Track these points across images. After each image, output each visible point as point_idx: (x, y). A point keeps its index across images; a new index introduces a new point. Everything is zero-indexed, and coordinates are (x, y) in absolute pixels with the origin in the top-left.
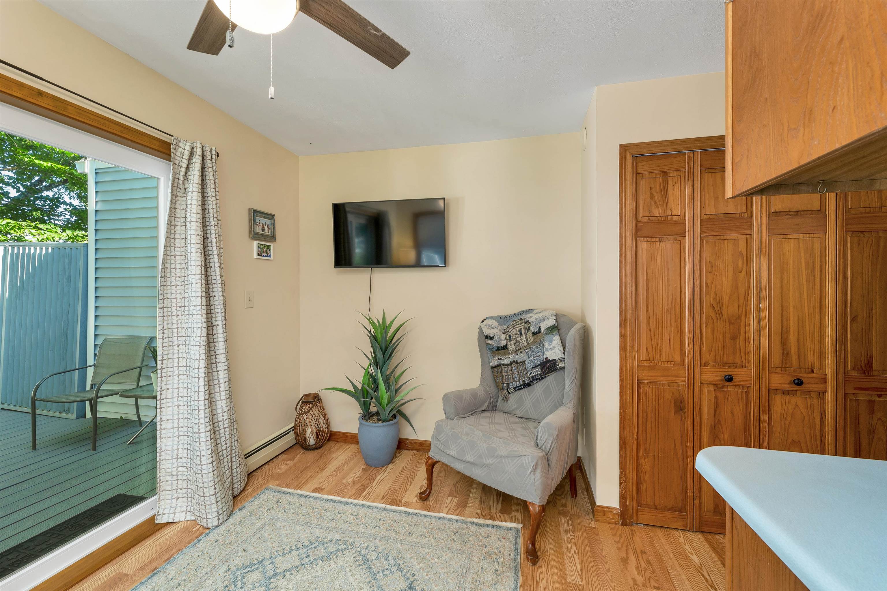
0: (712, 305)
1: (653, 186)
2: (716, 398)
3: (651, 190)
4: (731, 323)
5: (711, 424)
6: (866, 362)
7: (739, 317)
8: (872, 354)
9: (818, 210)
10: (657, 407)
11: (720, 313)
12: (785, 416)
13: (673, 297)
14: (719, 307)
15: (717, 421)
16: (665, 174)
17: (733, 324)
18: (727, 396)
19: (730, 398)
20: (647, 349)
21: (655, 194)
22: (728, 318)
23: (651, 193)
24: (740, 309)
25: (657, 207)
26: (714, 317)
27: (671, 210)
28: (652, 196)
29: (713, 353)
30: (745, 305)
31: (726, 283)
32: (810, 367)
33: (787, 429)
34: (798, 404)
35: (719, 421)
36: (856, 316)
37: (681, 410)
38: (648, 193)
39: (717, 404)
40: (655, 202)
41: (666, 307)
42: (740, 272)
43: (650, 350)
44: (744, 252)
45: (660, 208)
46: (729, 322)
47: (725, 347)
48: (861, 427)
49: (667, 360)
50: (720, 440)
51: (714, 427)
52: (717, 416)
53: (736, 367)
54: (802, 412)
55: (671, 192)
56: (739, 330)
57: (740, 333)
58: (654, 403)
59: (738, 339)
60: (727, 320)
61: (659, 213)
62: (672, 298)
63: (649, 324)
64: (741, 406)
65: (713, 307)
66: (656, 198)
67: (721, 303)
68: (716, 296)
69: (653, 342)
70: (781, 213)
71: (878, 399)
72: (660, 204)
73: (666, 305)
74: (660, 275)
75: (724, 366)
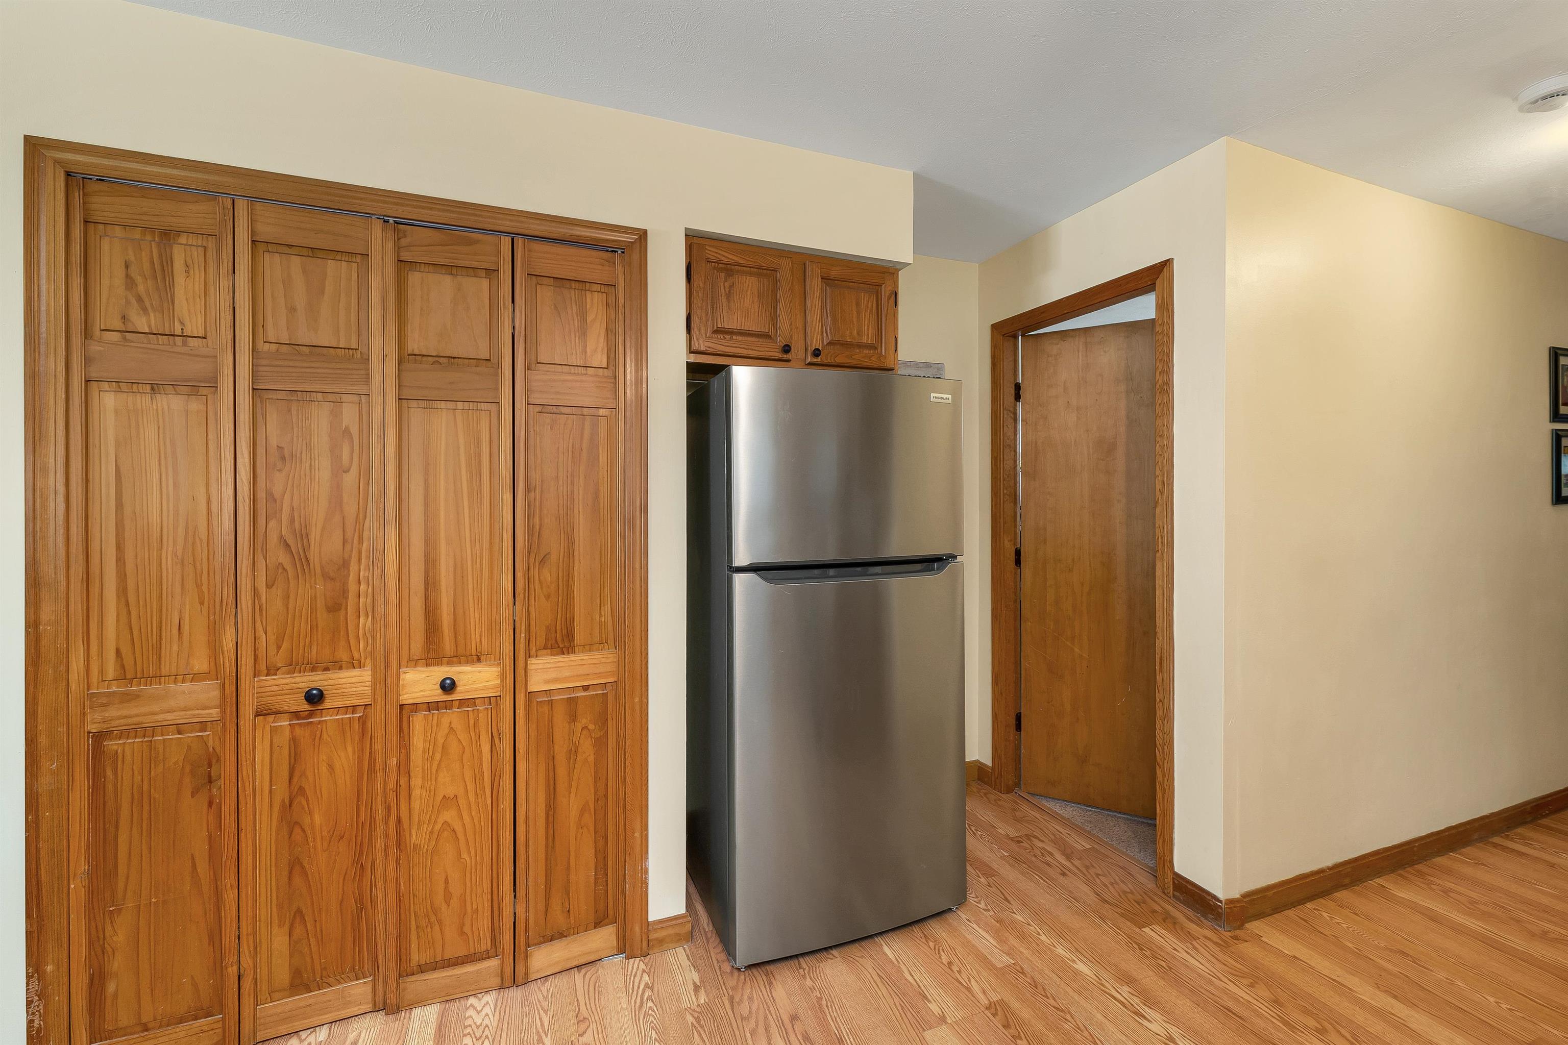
0: (285, 541)
1: (132, 258)
2: (294, 741)
3: (127, 267)
4: (326, 576)
5: (283, 800)
6: (564, 632)
7: (345, 564)
8: (574, 618)
9: (486, 360)
10: (145, 787)
11: (302, 561)
12: (431, 754)
13: (187, 523)
14: (299, 545)
15: (296, 790)
16: (167, 235)
17: (332, 579)
18: (318, 733)
19: (325, 736)
20: (118, 651)
21: (139, 279)
22: (322, 568)
23: (127, 276)
24: (348, 547)
25: (145, 310)
26: (288, 567)
27: (182, 324)
28: (130, 283)
29: (285, 645)
30: (356, 538)
31: (316, 493)
32: (474, 652)
33: (434, 778)
34: (453, 726)
35: (301, 790)
36: (549, 553)
37: (210, 782)
38: (120, 273)
39: (296, 754)
40: (140, 300)
41: (170, 549)
42: (347, 471)
43: (126, 651)
44: (354, 430)
45: (152, 315)
46: (323, 576)
47: (314, 628)
48: (556, 747)
49: (174, 672)
50: (303, 831)
51: (290, 805)
52: (295, 780)
53: (341, 668)
54: (459, 740)
55: (180, 279)
56: (345, 592)
57: (347, 598)
58: (138, 778)
59: (342, 612)
60: (318, 570)
61: (150, 326)
62: (187, 528)
63: (122, 591)
64: (350, 749)
65: (287, 545)
66: (141, 288)
67: (303, 536)
68: (292, 520)
69: (136, 632)
70: (425, 358)
71: (584, 694)
72: (152, 304)
73: (171, 543)
74: (155, 474)
75: (313, 669)
